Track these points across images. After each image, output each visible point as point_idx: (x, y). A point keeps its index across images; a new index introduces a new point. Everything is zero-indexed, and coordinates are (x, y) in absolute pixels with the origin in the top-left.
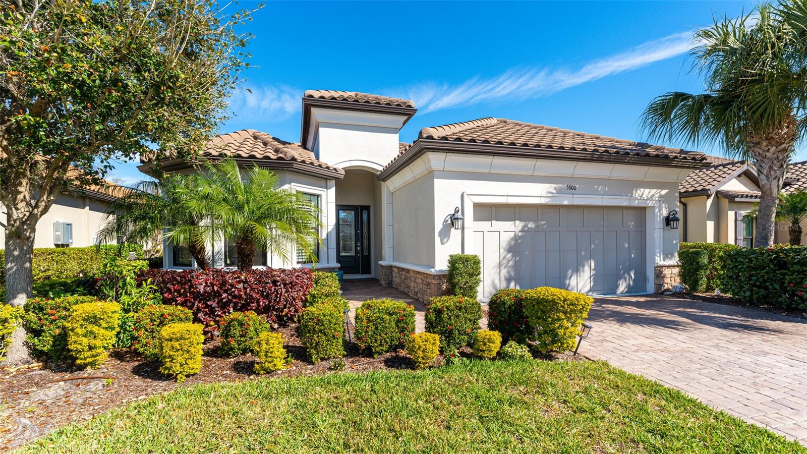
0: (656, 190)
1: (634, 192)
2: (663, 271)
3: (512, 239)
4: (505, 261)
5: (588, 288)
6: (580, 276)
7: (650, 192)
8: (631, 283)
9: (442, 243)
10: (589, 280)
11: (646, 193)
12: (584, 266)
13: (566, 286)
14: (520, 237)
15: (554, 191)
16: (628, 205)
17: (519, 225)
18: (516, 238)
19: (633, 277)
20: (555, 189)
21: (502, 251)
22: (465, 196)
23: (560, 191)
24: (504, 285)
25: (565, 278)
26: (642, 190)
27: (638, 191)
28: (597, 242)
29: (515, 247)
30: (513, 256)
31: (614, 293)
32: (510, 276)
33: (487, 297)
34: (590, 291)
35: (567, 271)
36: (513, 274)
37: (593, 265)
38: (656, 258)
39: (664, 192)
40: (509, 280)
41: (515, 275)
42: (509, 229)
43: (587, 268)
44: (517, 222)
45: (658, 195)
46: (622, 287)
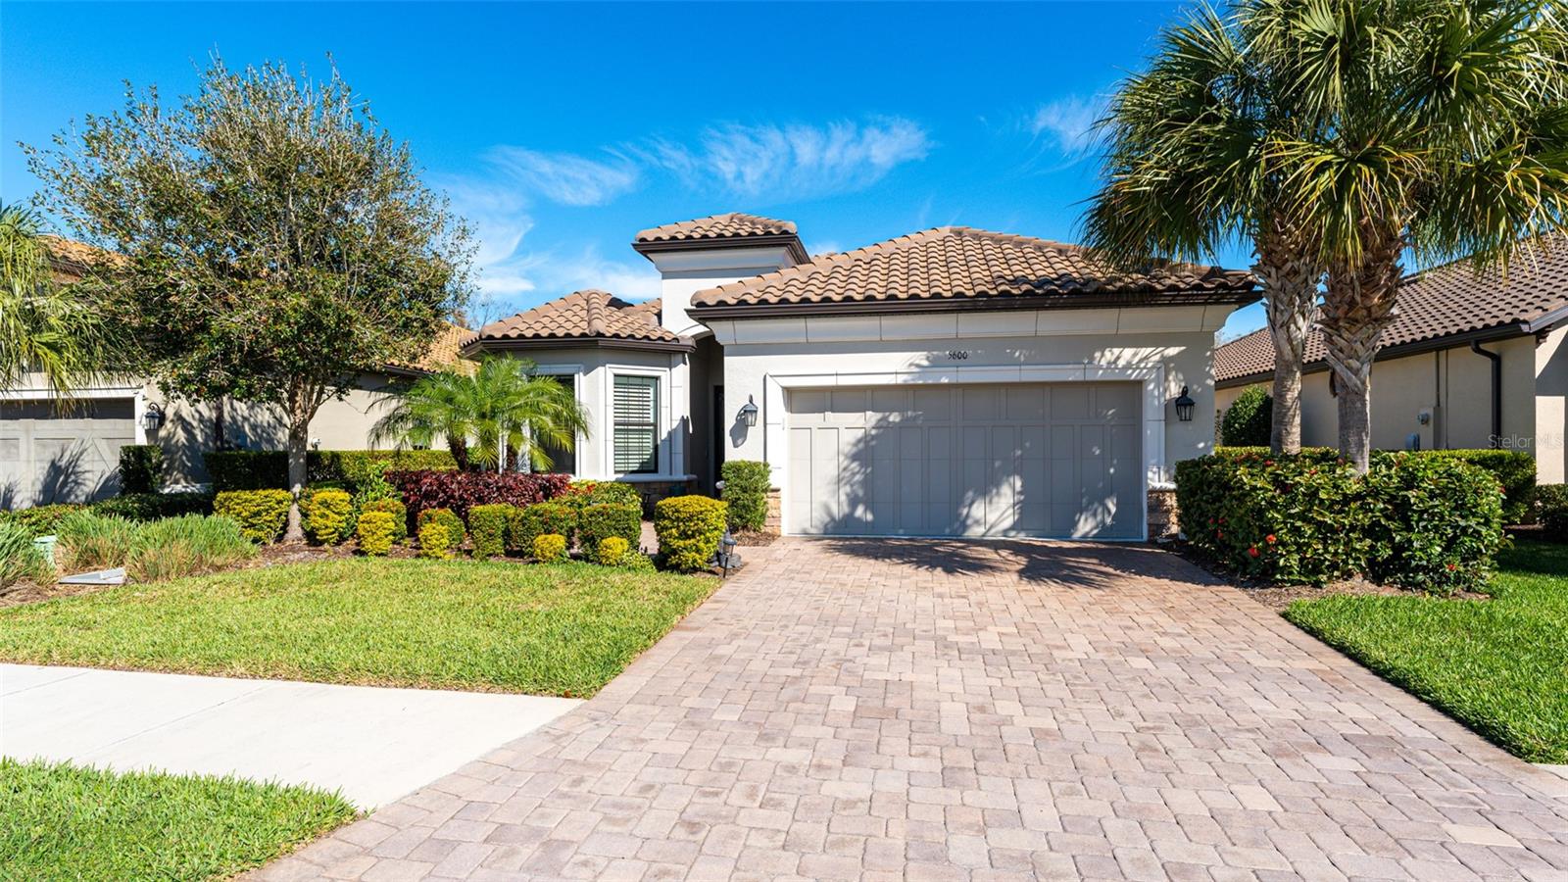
0: (1150, 350)
1: (1098, 355)
2: (1164, 500)
3: (859, 441)
4: (847, 474)
5: (1008, 522)
6: (991, 502)
7: (1135, 354)
8: (1109, 520)
9: (736, 446)
10: (1011, 511)
11: (1128, 353)
12: (998, 485)
13: (962, 519)
14: (873, 437)
15: (925, 363)
16: (1081, 379)
17: (872, 418)
18: (866, 439)
19: (1113, 510)
20: (928, 358)
21: (841, 458)
22: (768, 377)
23: (935, 363)
24: (846, 509)
25: (960, 503)
26: (1116, 351)
27: (1107, 353)
28: (1028, 444)
29: (865, 453)
30: (861, 466)
31: (1067, 537)
32: (856, 496)
33: (816, 527)
34: (1012, 528)
35: (964, 494)
36: (861, 493)
37: (1018, 484)
38: (1150, 475)
39: (1172, 351)
40: (854, 502)
41: (865, 494)
42: (855, 425)
43: (1006, 490)
44: (869, 413)
45: (1157, 358)
46: (1085, 526)
